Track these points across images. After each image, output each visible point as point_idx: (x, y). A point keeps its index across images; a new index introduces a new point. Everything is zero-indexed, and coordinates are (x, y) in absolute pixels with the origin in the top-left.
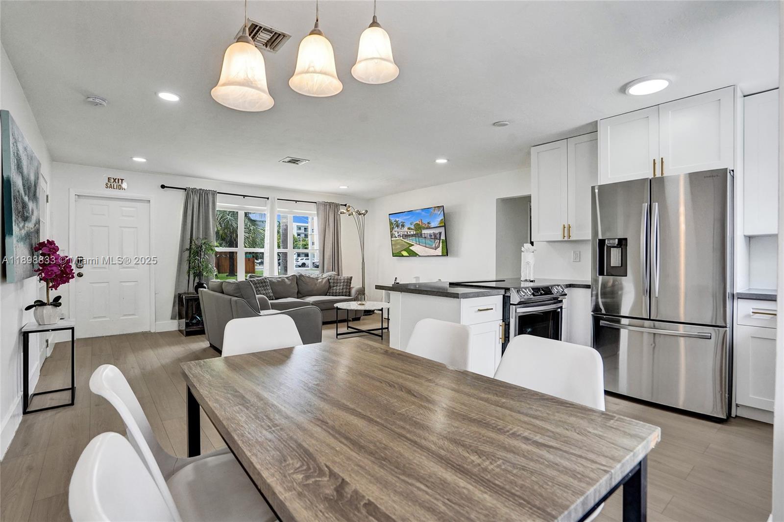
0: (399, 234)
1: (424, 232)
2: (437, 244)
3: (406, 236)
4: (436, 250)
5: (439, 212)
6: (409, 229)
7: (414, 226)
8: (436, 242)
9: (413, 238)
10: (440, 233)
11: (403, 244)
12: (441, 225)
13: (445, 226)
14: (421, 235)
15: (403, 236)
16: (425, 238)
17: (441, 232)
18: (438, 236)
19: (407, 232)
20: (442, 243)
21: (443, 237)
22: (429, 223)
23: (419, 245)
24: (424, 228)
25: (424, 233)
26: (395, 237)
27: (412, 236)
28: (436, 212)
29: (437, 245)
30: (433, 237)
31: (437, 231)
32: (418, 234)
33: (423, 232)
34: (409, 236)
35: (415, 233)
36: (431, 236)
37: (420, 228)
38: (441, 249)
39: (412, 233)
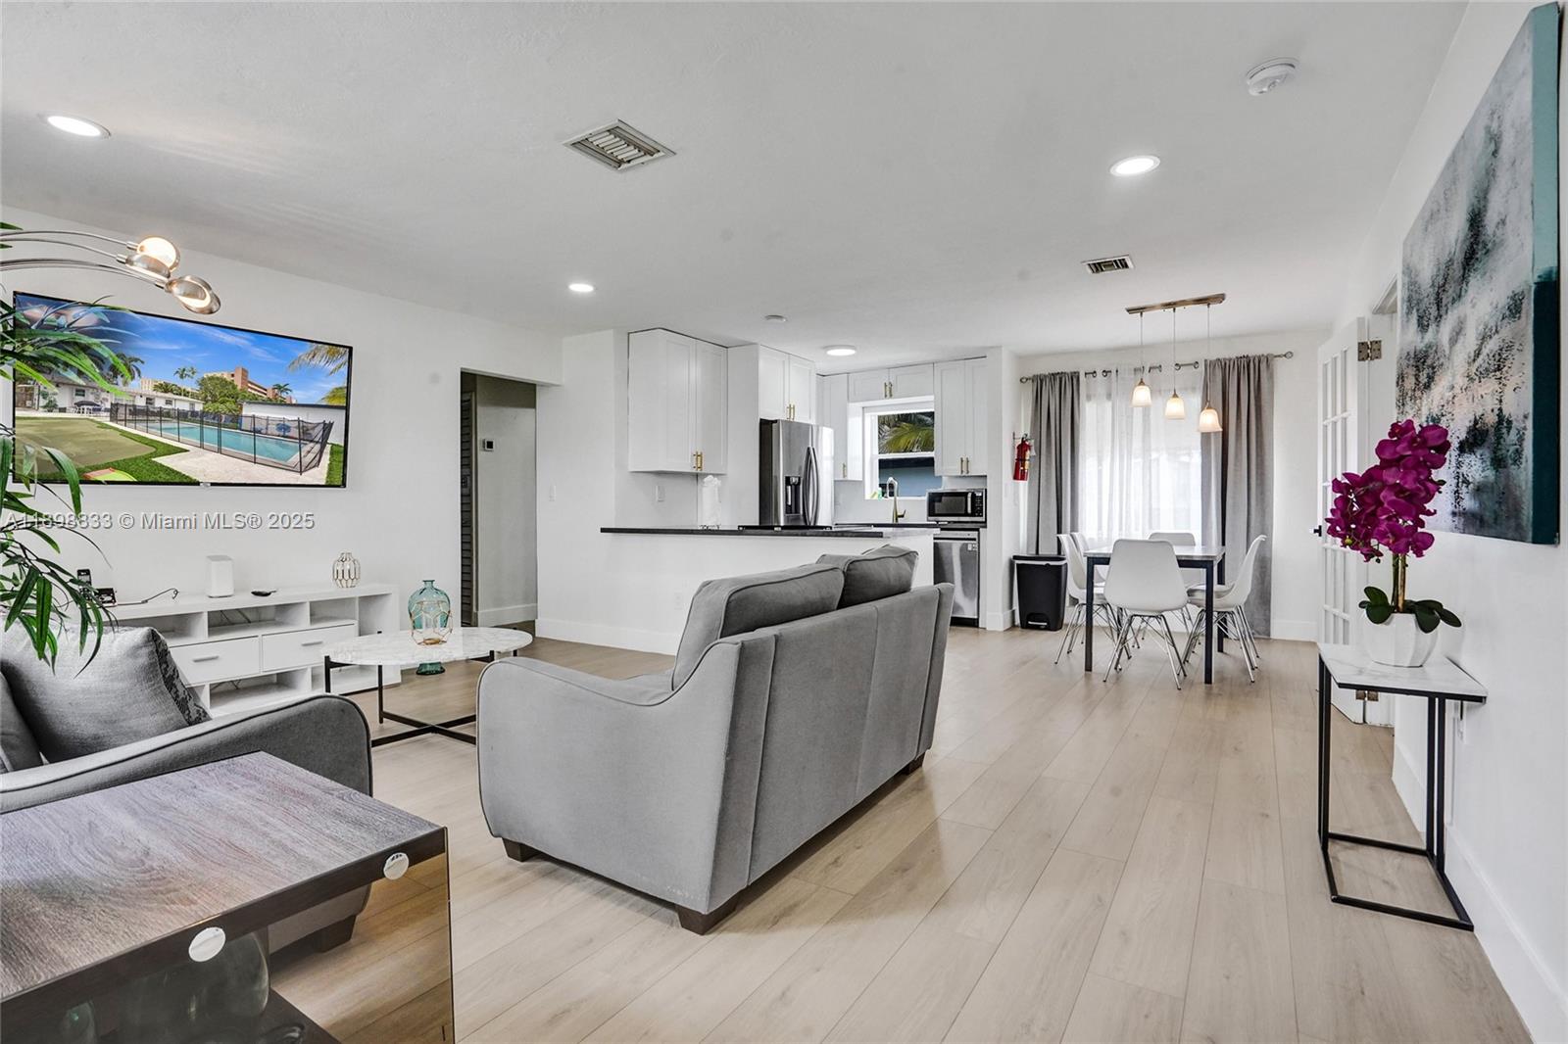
0: (90, 398)
1: (248, 411)
2: (311, 456)
3: (145, 414)
4: (301, 472)
5: (332, 367)
6: (165, 388)
7: (202, 383)
8: (305, 449)
9: (184, 424)
10: (327, 428)
11: (109, 442)
12: (335, 403)
13: (347, 408)
14: (236, 420)
15: (114, 411)
16: (255, 431)
17: (331, 425)
18: (318, 433)
19: (149, 401)
20: (332, 453)
21: (336, 438)
22: (279, 387)
23: (219, 451)
24: (254, 401)
25: (254, 417)
26: (51, 406)
27: (182, 416)
28: (319, 361)
29: (306, 460)
30: (294, 433)
31: (314, 418)
32: (217, 415)
33: (244, 413)
34: (161, 414)
35: (199, 407)
36: (286, 428)
37: (235, 397)
38: (326, 470)
39: (183, 405)
